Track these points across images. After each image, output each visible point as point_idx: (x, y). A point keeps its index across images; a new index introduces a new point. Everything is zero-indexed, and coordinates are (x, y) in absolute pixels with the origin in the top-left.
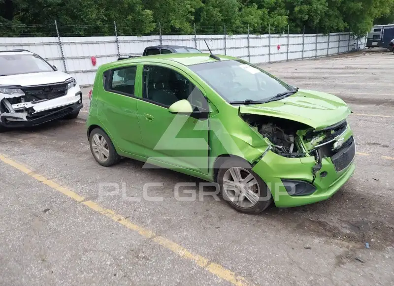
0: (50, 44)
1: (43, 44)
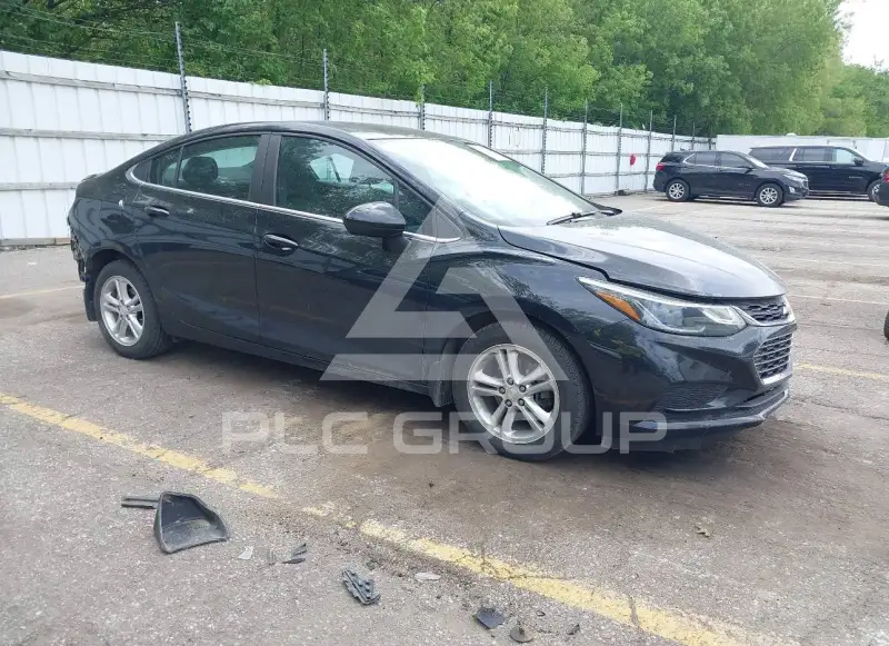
0: (157, 91)
1: (137, 90)
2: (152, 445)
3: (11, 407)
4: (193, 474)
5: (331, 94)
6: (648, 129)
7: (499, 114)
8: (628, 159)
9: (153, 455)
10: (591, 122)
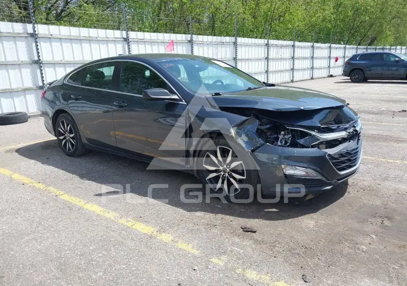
2: (129, 219)
3: (61, 197)
4: (151, 237)
5: (194, 36)
6: (344, 44)
7: (272, 41)
8: (334, 60)
9: (129, 224)
10: (317, 42)
